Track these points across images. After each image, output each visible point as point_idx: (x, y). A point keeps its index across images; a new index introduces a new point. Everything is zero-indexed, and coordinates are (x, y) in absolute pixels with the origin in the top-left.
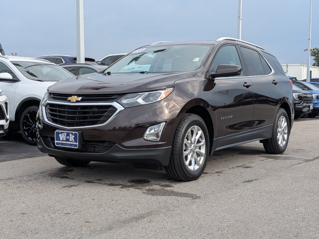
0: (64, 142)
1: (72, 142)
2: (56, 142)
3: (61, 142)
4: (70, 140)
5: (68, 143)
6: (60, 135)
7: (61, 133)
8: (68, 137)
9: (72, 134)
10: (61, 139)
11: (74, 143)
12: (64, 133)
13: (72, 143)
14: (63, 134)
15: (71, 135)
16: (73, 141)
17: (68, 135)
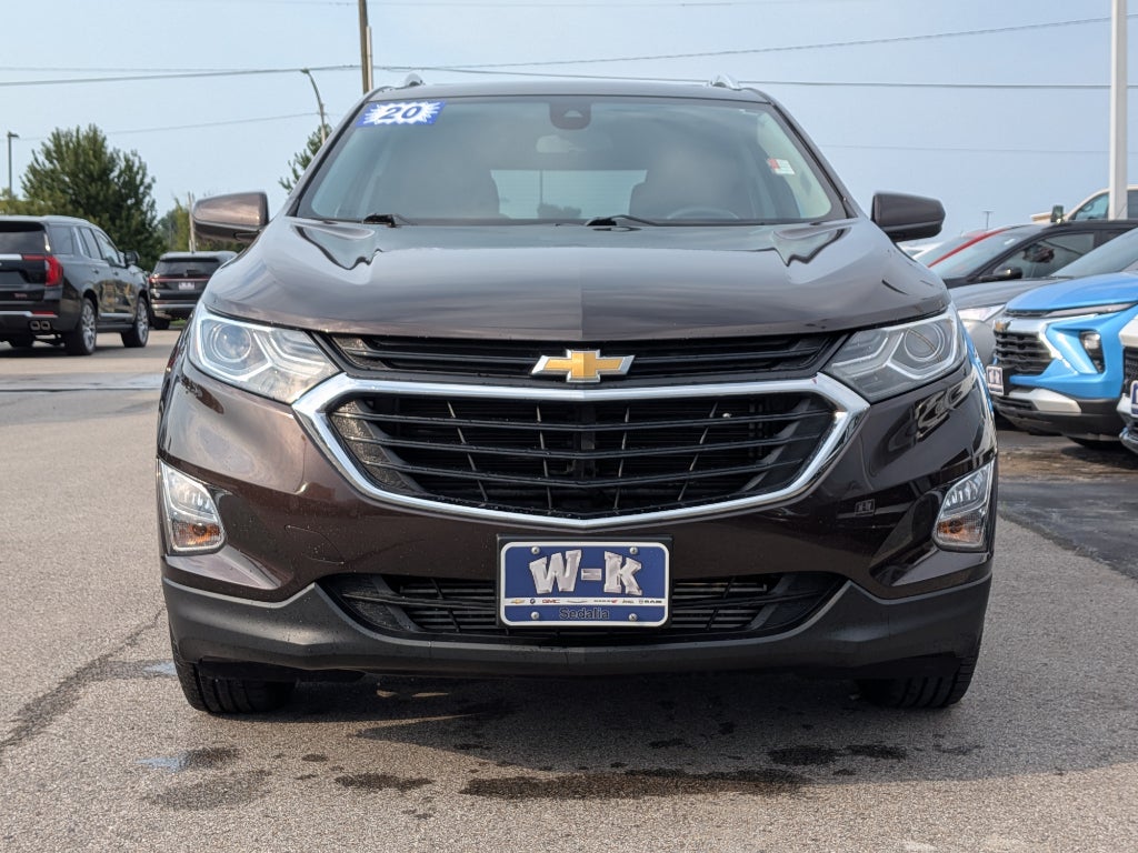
0: (563, 601)
1: (623, 594)
2: (505, 602)
3: (539, 601)
4: (611, 585)
5: (590, 601)
6: (537, 567)
7: (545, 553)
8: (595, 574)
9: (624, 553)
10: (543, 585)
11: (636, 602)
12: (563, 550)
13: (620, 602)
14: (557, 557)
15: (612, 560)
16: (633, 588)
17: (593, 559)
